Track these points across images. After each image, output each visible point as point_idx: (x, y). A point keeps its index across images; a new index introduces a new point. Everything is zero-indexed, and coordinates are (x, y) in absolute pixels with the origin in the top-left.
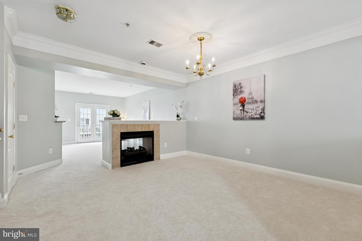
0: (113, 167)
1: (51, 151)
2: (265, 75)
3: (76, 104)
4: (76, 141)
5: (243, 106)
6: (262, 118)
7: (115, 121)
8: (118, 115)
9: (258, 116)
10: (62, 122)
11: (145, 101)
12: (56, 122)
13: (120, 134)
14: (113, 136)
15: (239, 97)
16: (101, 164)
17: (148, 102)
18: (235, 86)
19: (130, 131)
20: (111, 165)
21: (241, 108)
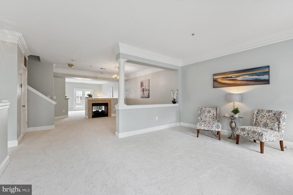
0: (89, 118)
1: (64, 111)
2: (149, 80)
3: (74, 89)
4: (74, 110)
5: (143, 92)
6: (149, 97)
7: (90, 98)
8: (91, 96)
9: (147, 96)
10: (68, 99)
11: (111, 87)
12: (66, 99)
13: (92, 104)
14: (89, 105)
15: (142, 88)
16: (84, 117)
17: (112, 88)
18: (141, 83)
19: (96, 103)
20: (88, 117)
21: (143, 93)
